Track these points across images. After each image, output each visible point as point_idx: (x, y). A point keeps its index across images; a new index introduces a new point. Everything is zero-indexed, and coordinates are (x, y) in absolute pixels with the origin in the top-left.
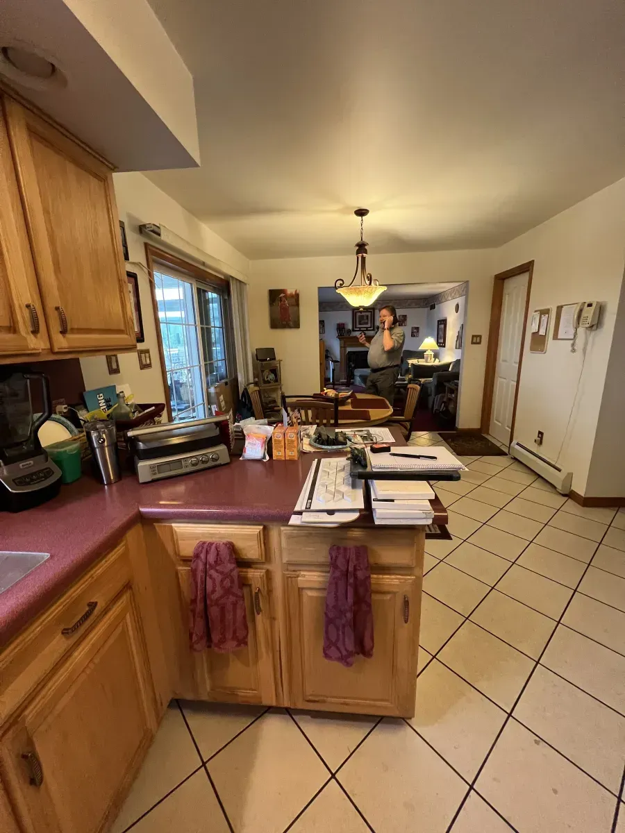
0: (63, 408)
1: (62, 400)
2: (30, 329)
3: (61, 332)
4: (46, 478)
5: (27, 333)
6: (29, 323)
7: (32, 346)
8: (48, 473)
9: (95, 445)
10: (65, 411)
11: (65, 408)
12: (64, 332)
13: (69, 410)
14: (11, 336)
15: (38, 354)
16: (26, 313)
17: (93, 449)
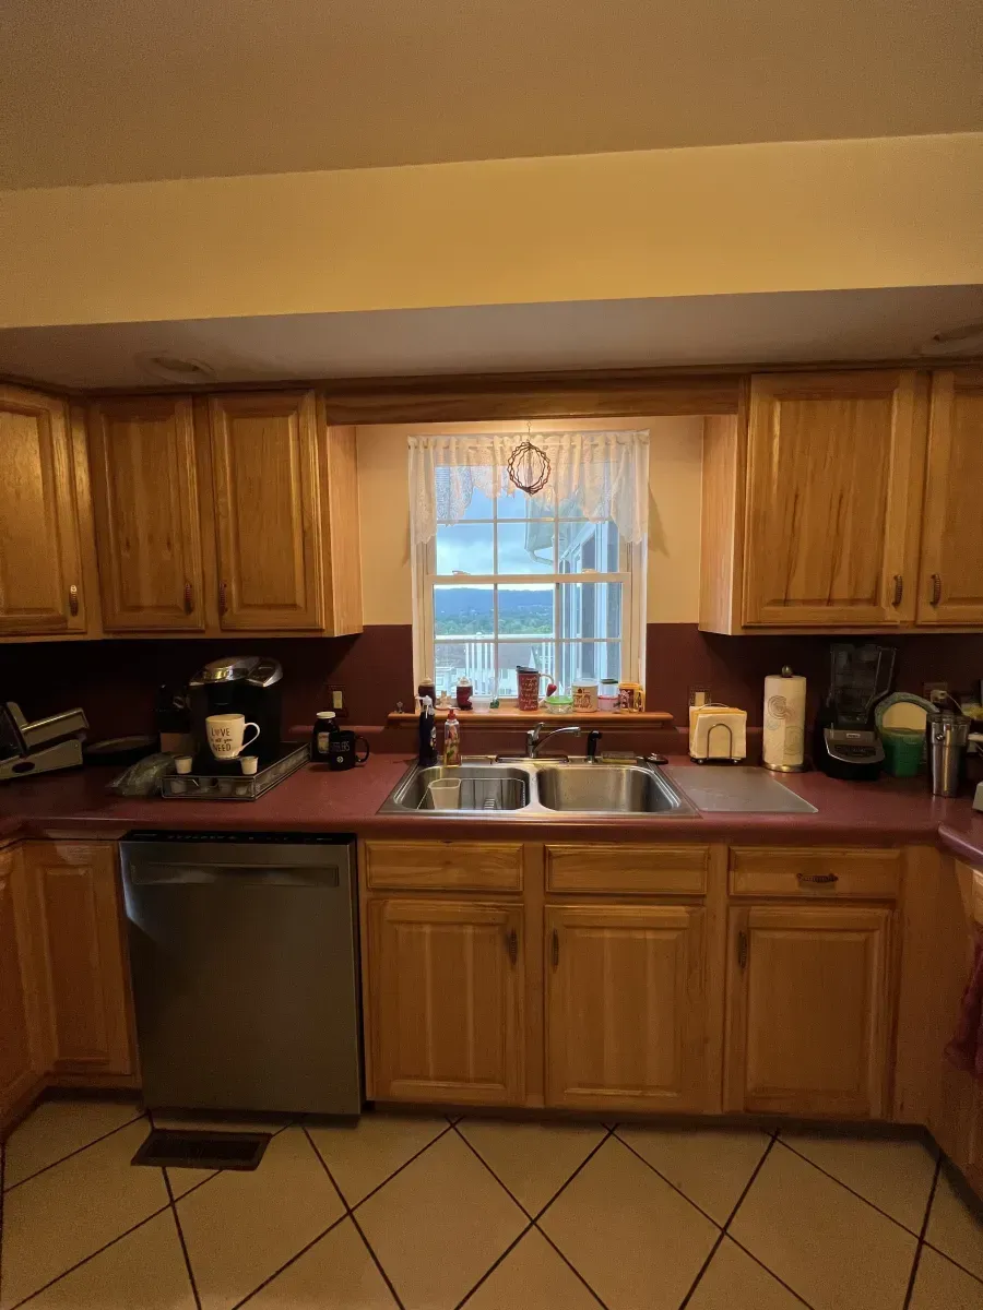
0: (940, 694)
1: (945, 684)
2: (893, 600)
3: (931, 603)
4: (866, 755)
5: (888, 605)
6: (893, 593)
7: (889, 618)
8: (871, 751)
9: (933, 741)
10: (940, 698)
11: (943, 694)
12: (934, 603)
13: (948, 698)
14: (872, 608)
15: (896, 627)
16: (893, 585)
17: (930, 746)
